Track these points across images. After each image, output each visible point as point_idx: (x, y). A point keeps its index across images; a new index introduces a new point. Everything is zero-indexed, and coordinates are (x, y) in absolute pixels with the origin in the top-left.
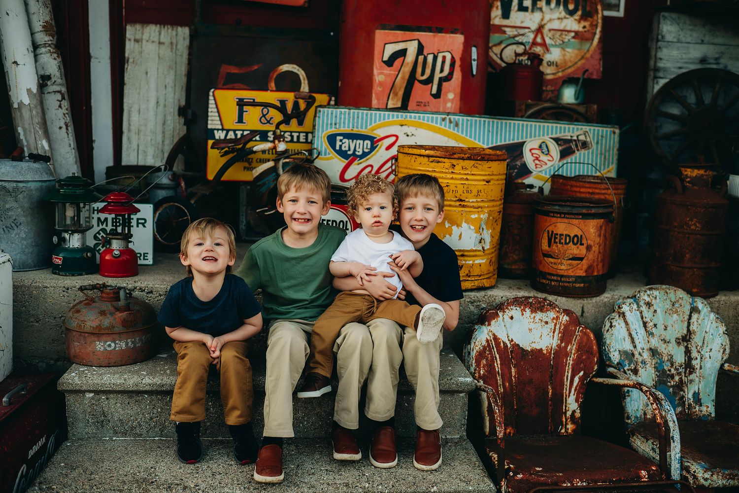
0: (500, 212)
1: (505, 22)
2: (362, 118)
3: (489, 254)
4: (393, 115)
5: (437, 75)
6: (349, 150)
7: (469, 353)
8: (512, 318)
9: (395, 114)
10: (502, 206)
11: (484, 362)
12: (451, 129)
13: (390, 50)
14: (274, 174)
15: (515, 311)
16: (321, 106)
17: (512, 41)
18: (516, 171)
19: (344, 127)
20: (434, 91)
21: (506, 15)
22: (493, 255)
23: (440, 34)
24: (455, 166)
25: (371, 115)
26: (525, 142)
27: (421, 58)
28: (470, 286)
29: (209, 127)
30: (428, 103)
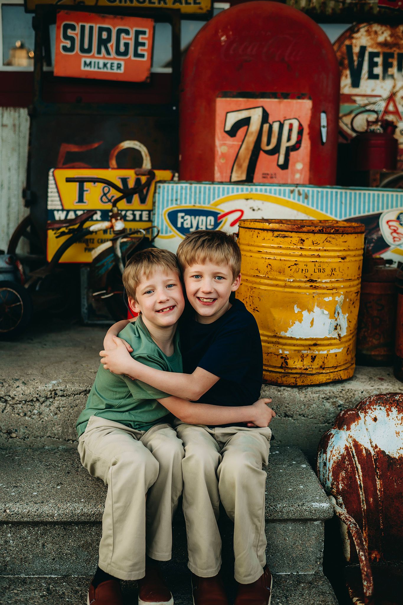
0: (357, 293)
1: (355, 91)
2: (205, 193)
3: (346, 342)
4: (238, 189)
5: (284, 144)
6: (192, 227)
7: (325, 464)
8: (375, 419)
9: (240, 187)
10: (360, 286)
11: (343, 474)
12: (301, 202)
13: (232, 118)
14: (112, 255)
15: (379, 412)
16: (160, 182)
17: (363, 109)
18: (372, 245)
19: (186, 203)
20: (281, 161)
21: (356, 84)
22: (351, 342)
23: (286, 100)
24: (304, 241)
25: (214, 189)
26: (381, 214)
27: (266, 127)
28: (325, 380)
29: (49, 207)
30: (275, 174)
